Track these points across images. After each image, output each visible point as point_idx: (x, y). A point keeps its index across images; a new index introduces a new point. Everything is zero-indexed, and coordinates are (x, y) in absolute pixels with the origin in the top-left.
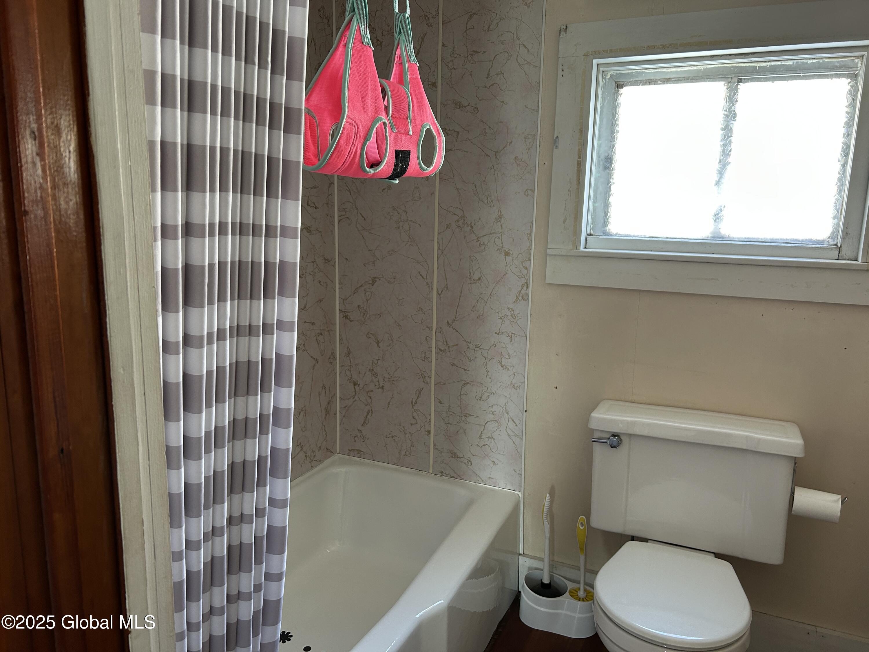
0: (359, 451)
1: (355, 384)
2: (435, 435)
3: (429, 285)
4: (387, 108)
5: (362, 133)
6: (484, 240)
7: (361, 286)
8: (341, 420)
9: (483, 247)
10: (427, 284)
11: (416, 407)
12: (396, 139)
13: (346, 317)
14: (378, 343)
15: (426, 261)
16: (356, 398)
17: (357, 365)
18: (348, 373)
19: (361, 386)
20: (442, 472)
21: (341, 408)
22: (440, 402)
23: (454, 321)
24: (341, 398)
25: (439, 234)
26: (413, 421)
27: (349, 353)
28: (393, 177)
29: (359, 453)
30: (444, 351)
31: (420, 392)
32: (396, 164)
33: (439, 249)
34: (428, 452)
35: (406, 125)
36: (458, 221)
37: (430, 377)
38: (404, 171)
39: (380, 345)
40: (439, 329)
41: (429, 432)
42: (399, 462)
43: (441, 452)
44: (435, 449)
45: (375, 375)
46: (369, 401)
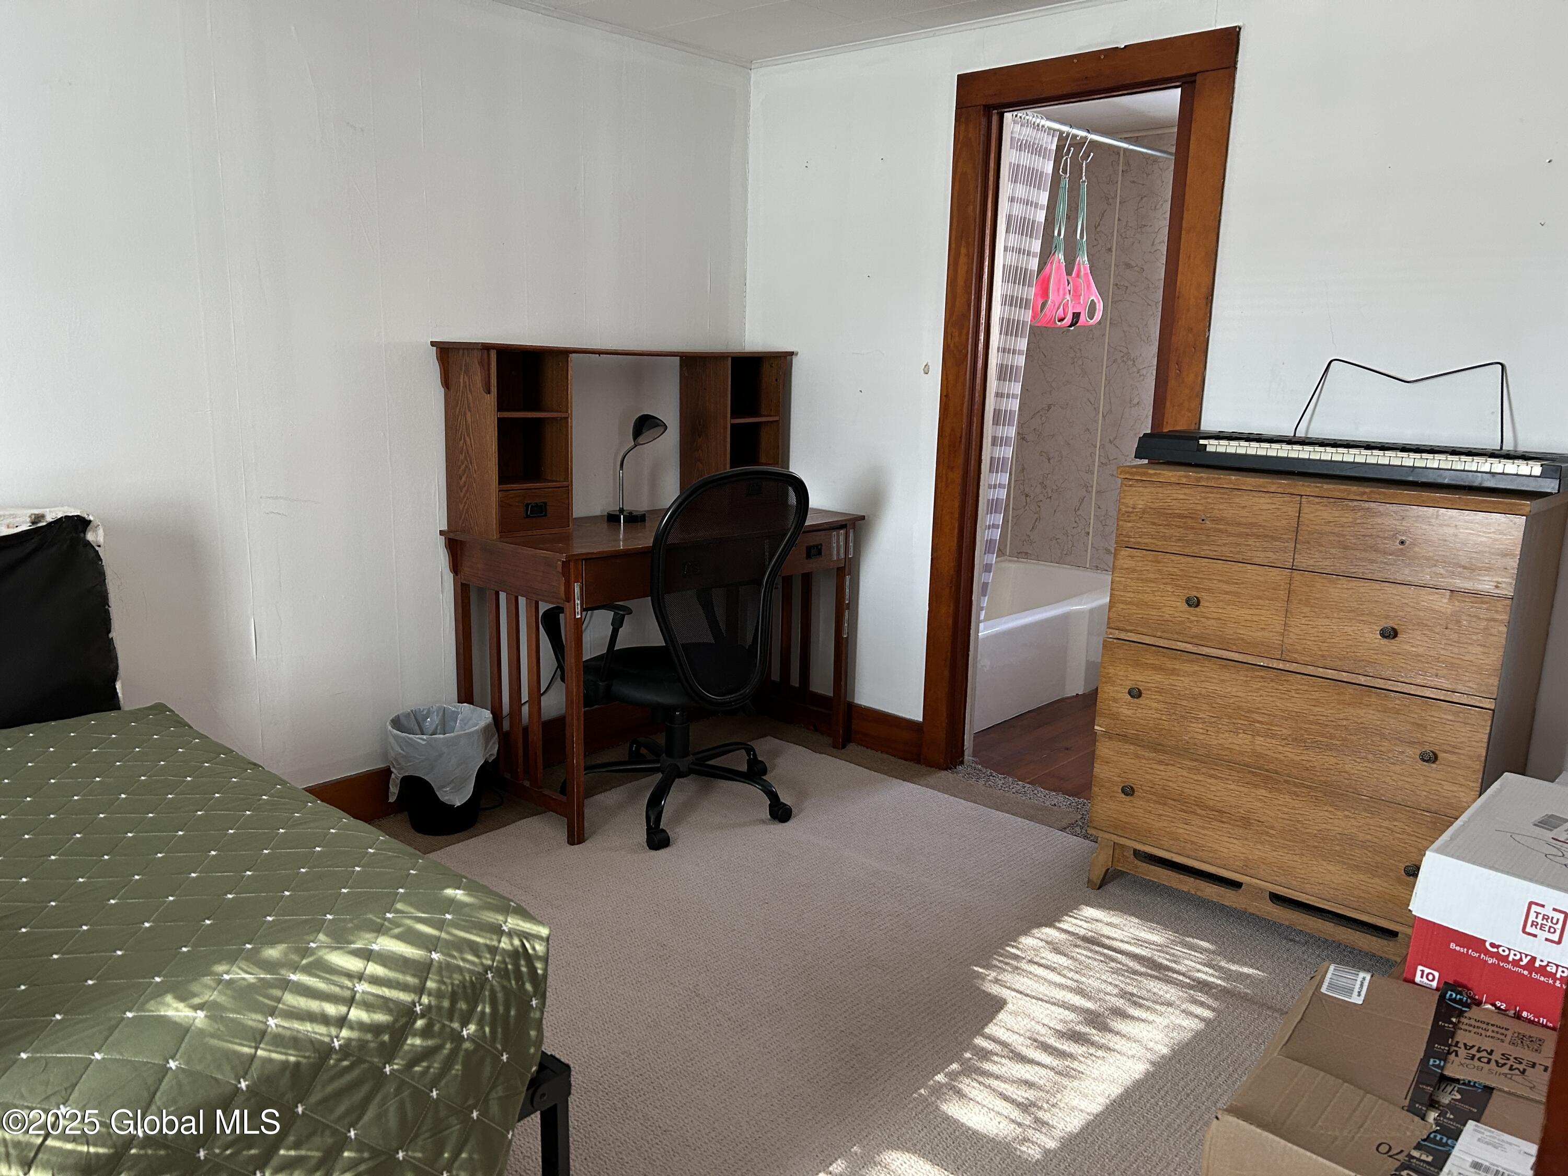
0: (1026, 553)
1: (1027, 496)
2: (1093, 536)
3: (1096, 410)
4: (1070, 291)
5: (1056, 306)
6: (1144, 372)
7: (1039, 412)
8: (1012, 527)
9: (1142, 377)
10: (1095, 408)
11: (1078, 513)
12: (1073, 307)
13: (1023, 439)
14: (1049, 460)
15: (1095, 390)
16: (1027, 508)
17: (1029, 479)
18: (1021, 487)
19: (1032, 497)
20: (1097, 567)
21: (1012, 517)
22: (1099, 508)
23: (1115, 439)
24: (1013, 509)
25: (1107, 367)
26: (1075, 525)
27: (1023, 469)
28: (1070, 326)
29: (1026, 555)
30: (1106, 464)
31: (1083, 500)
32: (1073, 319)
33: (1106, 379)
34: (1087, 551)
35: (1080, 299)
36: (1123, 357)
37: (1092, 487)
38: (1077, 322)
39: (1051, 461)
40: (1102, 446)
41: (1088, 533)
42: (1060, 561)
43: (1097, 550)
44: (1092, 547)
45: (1045, 487)
46: (1038, 509)
